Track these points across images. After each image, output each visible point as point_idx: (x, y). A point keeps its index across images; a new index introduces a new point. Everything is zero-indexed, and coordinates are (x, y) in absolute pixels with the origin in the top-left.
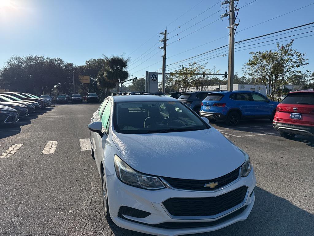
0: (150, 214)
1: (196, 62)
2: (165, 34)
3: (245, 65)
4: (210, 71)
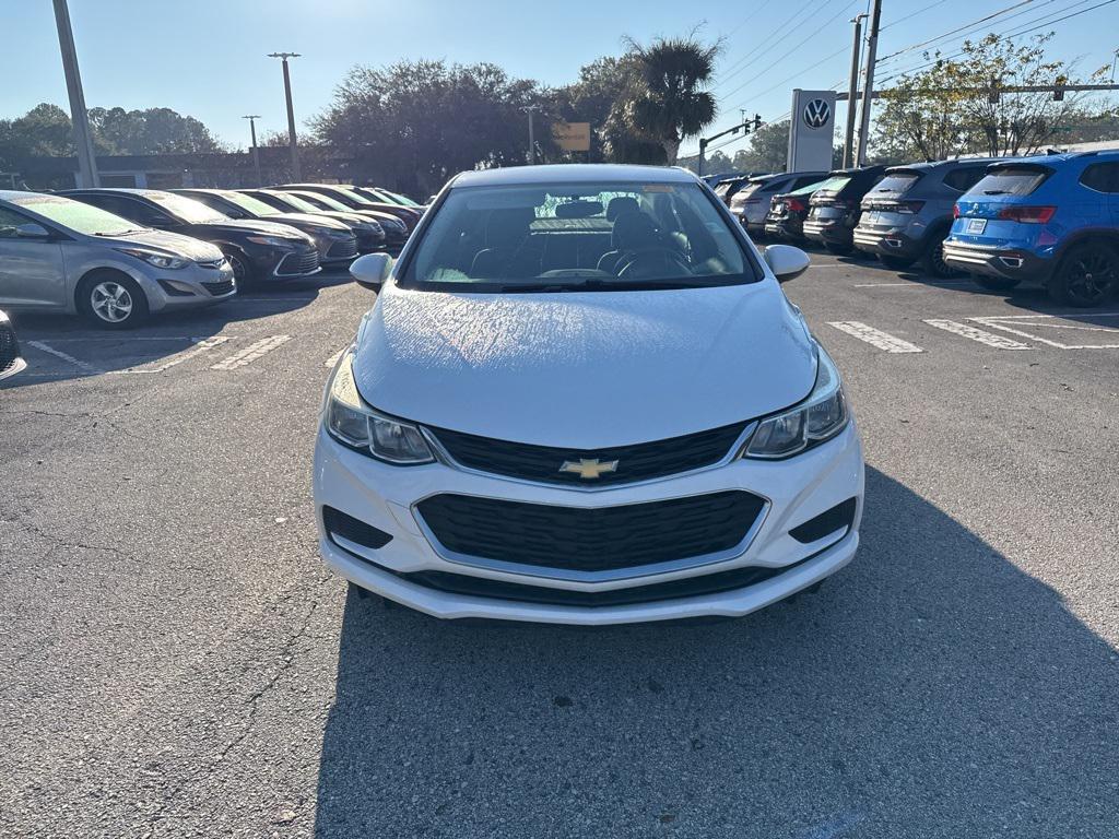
0: (390, 537)
1: (996, 34)
4: (1062, 71)
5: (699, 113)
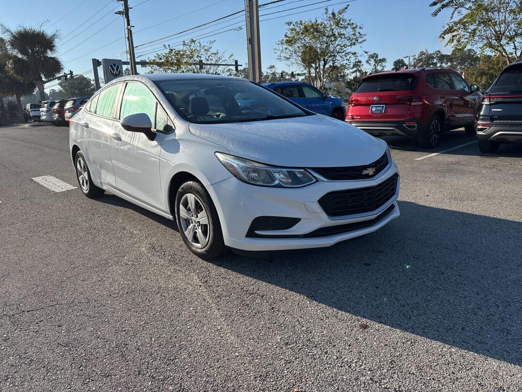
0: (298, 220)
1: (194, 40)
4: (219, 55)
5: (54, 67)
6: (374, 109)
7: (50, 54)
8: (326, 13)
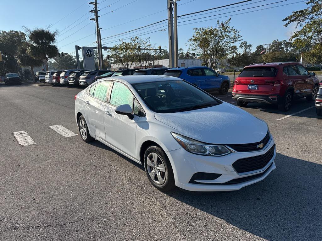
0: (221, 175)
2: (96, 4)
3: (189, 41)
4: (152, 46)
5: (54, 52)
6: (250, 87)
7: (52, 44)
8: (218, 23)
